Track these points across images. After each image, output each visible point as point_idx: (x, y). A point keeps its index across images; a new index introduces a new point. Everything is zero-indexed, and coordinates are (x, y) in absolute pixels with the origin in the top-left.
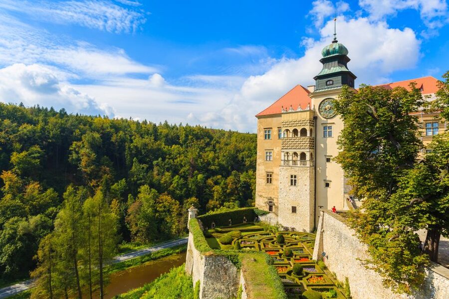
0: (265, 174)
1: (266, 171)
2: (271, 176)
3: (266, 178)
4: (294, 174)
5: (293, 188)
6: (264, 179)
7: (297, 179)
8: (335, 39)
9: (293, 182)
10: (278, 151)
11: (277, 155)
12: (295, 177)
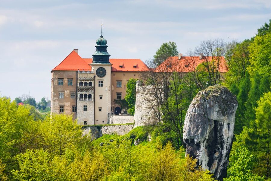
0: (59, 106)
1: (60, 104)
2: (63, 107)
3: (59, 109)
4: (85, 105)
5: (85, 112)
6: (58, 109)
7: (87, 107)
8: (102, 35)
9: (85, 109)
10: (68, 93)
11: (67, 95)
12: (86, 106)
